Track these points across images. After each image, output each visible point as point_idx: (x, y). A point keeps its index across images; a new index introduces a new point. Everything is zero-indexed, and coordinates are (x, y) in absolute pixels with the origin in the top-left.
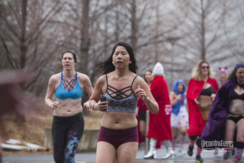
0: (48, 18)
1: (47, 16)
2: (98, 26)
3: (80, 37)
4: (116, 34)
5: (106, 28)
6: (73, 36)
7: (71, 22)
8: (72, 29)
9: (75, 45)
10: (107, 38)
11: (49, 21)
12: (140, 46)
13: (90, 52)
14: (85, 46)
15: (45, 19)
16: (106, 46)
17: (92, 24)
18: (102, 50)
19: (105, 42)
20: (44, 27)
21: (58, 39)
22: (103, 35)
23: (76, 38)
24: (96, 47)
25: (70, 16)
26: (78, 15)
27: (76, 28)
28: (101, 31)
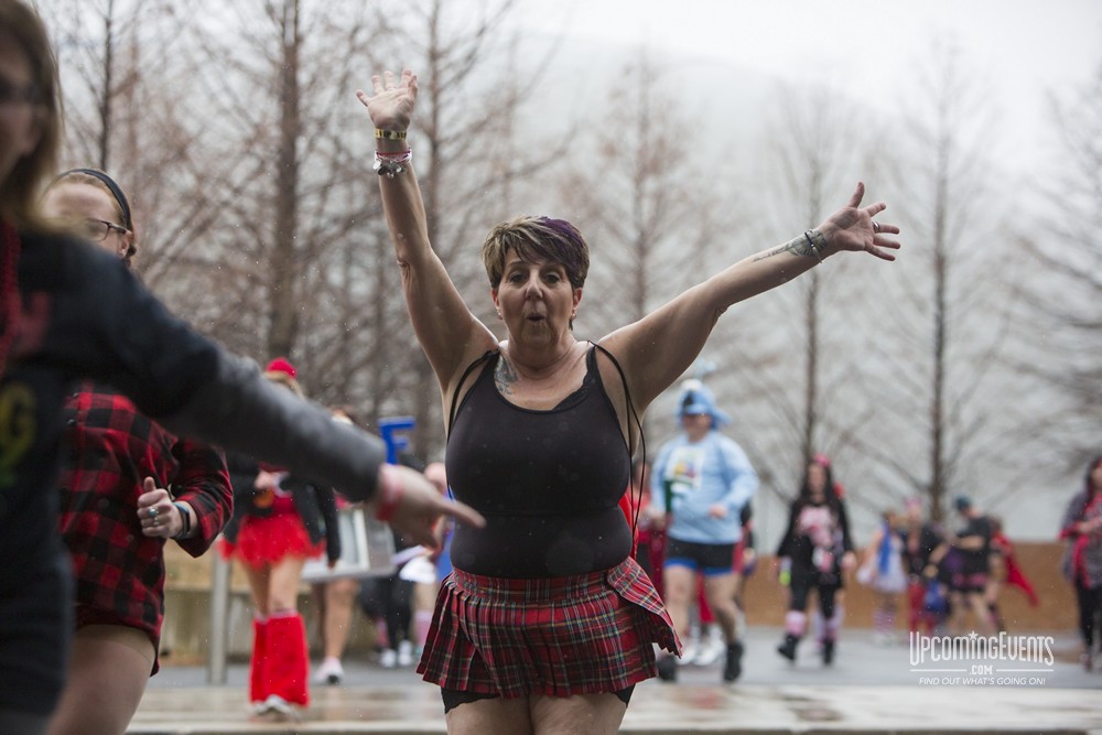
0: (170, 251)
1: (169, 243)
2: (323, 275)
3: (266, 307)
5: (348, 282)
6: (243, 306)
7: (240, 261)
8: (243, 283)
9: (250, 331)
10: (350, 310)
11: (174, 259)
13: (298, 353)
14: (281, 337)
15: (161, 253)
16: (347, 336)
17: (305, 269)
18: (332, 349)
19: (343, 324)
20: (158, 279)
21: (201, 314)
22: (336, 303)
23: (256, 311)
24: (315, 339)
25: (238, 246)
26: (260, 242)
27: (254, 281)
28: (331, 290)
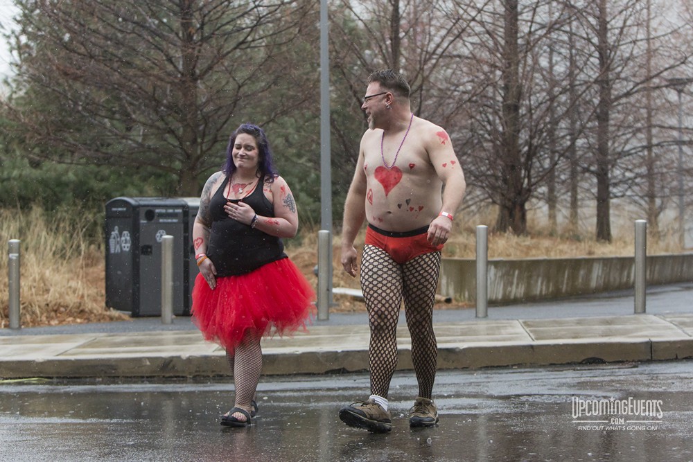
0: (440, 51)
1: (438, 46)
2: (536, 62)
3: (501, 83)
4: (571, 75)
5: (551, 66)
8: (486, 68)
9: (493, 98)
10: (554, 83)
11: (441, 56)
12: (618, 98)
13: (522, 111)
14: (510, 101)
15: (434, 53)
16: (553, 99)
17: (525, 57)
18: (544, 107)
19: (549, 92)
21: (461, 88)
22: (544, 79)
23: (495, 85)
26: (496, 43)
27: (493, 66)
28: (542, 69)
